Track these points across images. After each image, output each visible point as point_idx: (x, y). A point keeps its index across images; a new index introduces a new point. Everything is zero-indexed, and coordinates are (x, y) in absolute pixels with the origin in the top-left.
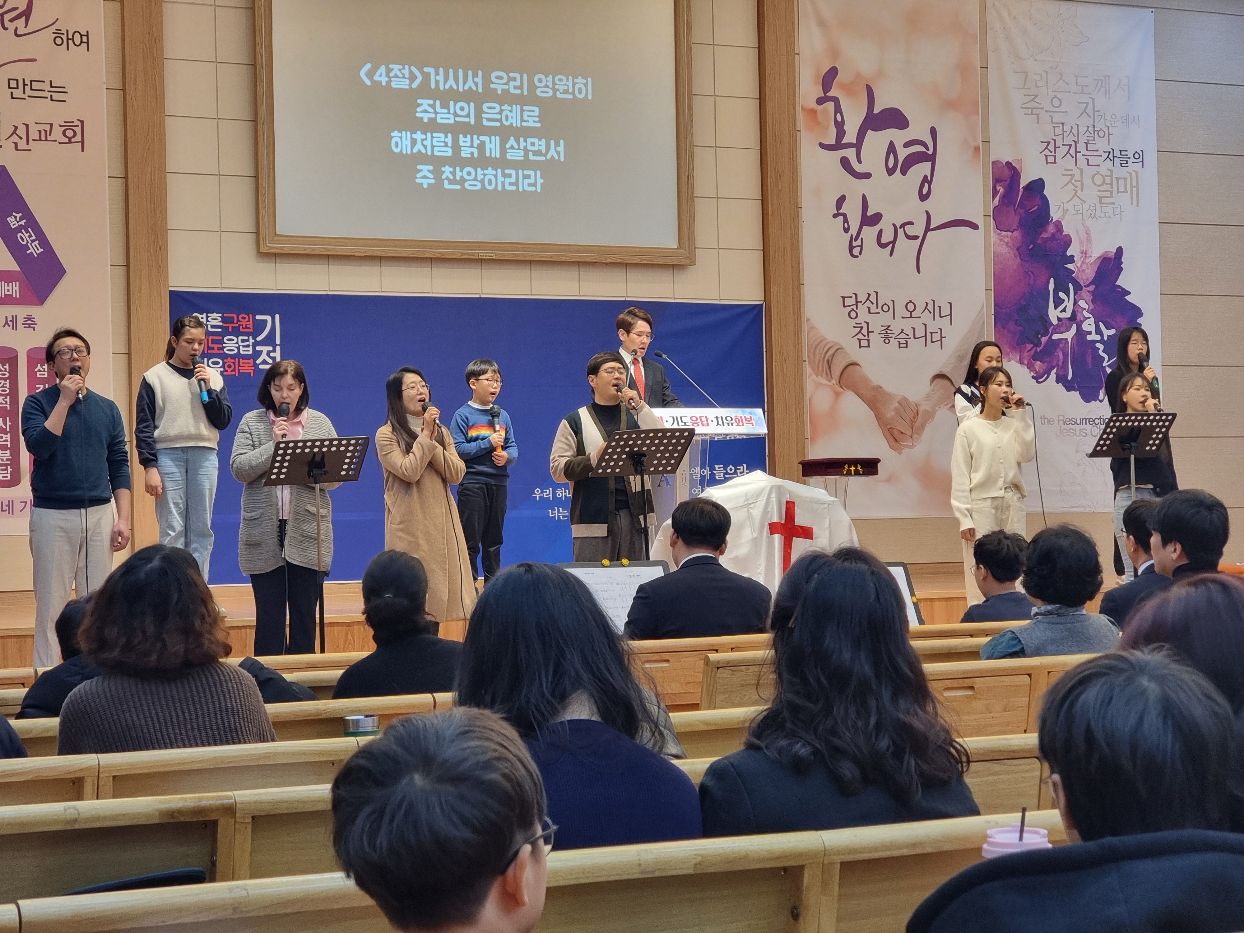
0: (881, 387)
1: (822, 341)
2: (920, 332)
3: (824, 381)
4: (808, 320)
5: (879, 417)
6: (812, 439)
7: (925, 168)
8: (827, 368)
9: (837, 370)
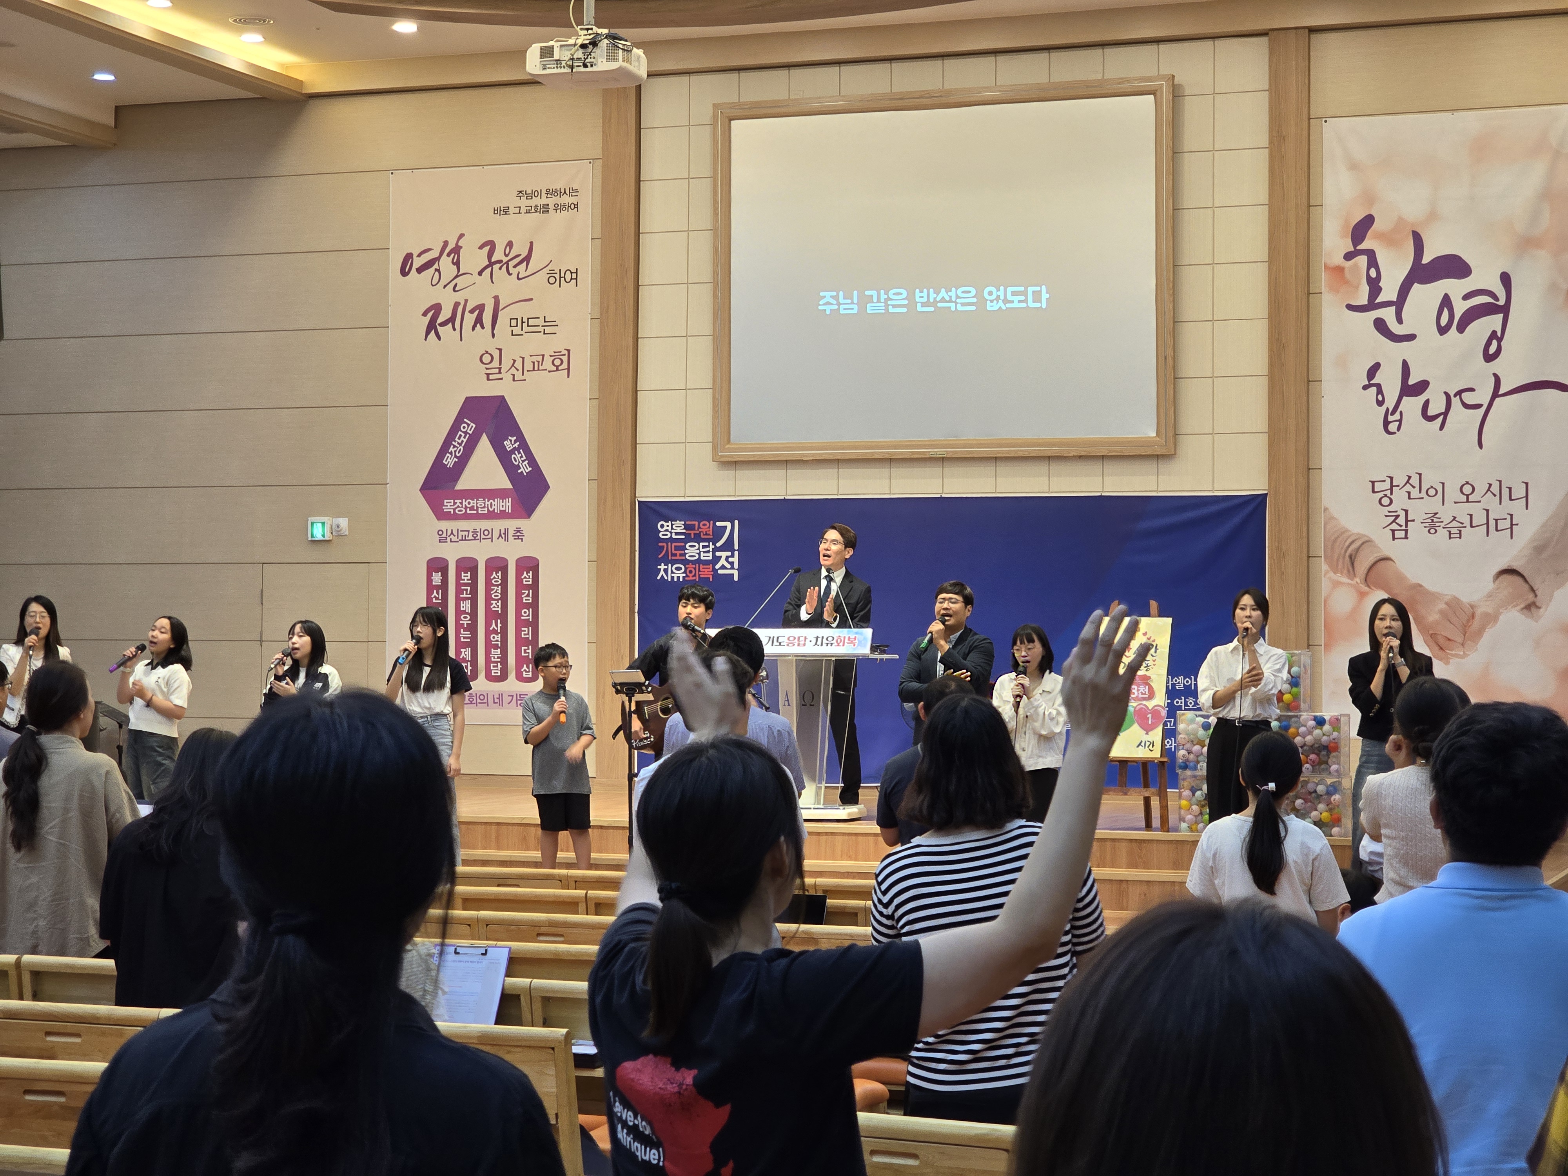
0: (1421, 586)
1: (1343, 533)
2: (1480, 519)
3: (1345, 580)
4: (1326, 509)
5: (1418, 620)
6: (1328, 647)
7: (1494, 322)
8: (1349, 564)
9: (1362, 567)
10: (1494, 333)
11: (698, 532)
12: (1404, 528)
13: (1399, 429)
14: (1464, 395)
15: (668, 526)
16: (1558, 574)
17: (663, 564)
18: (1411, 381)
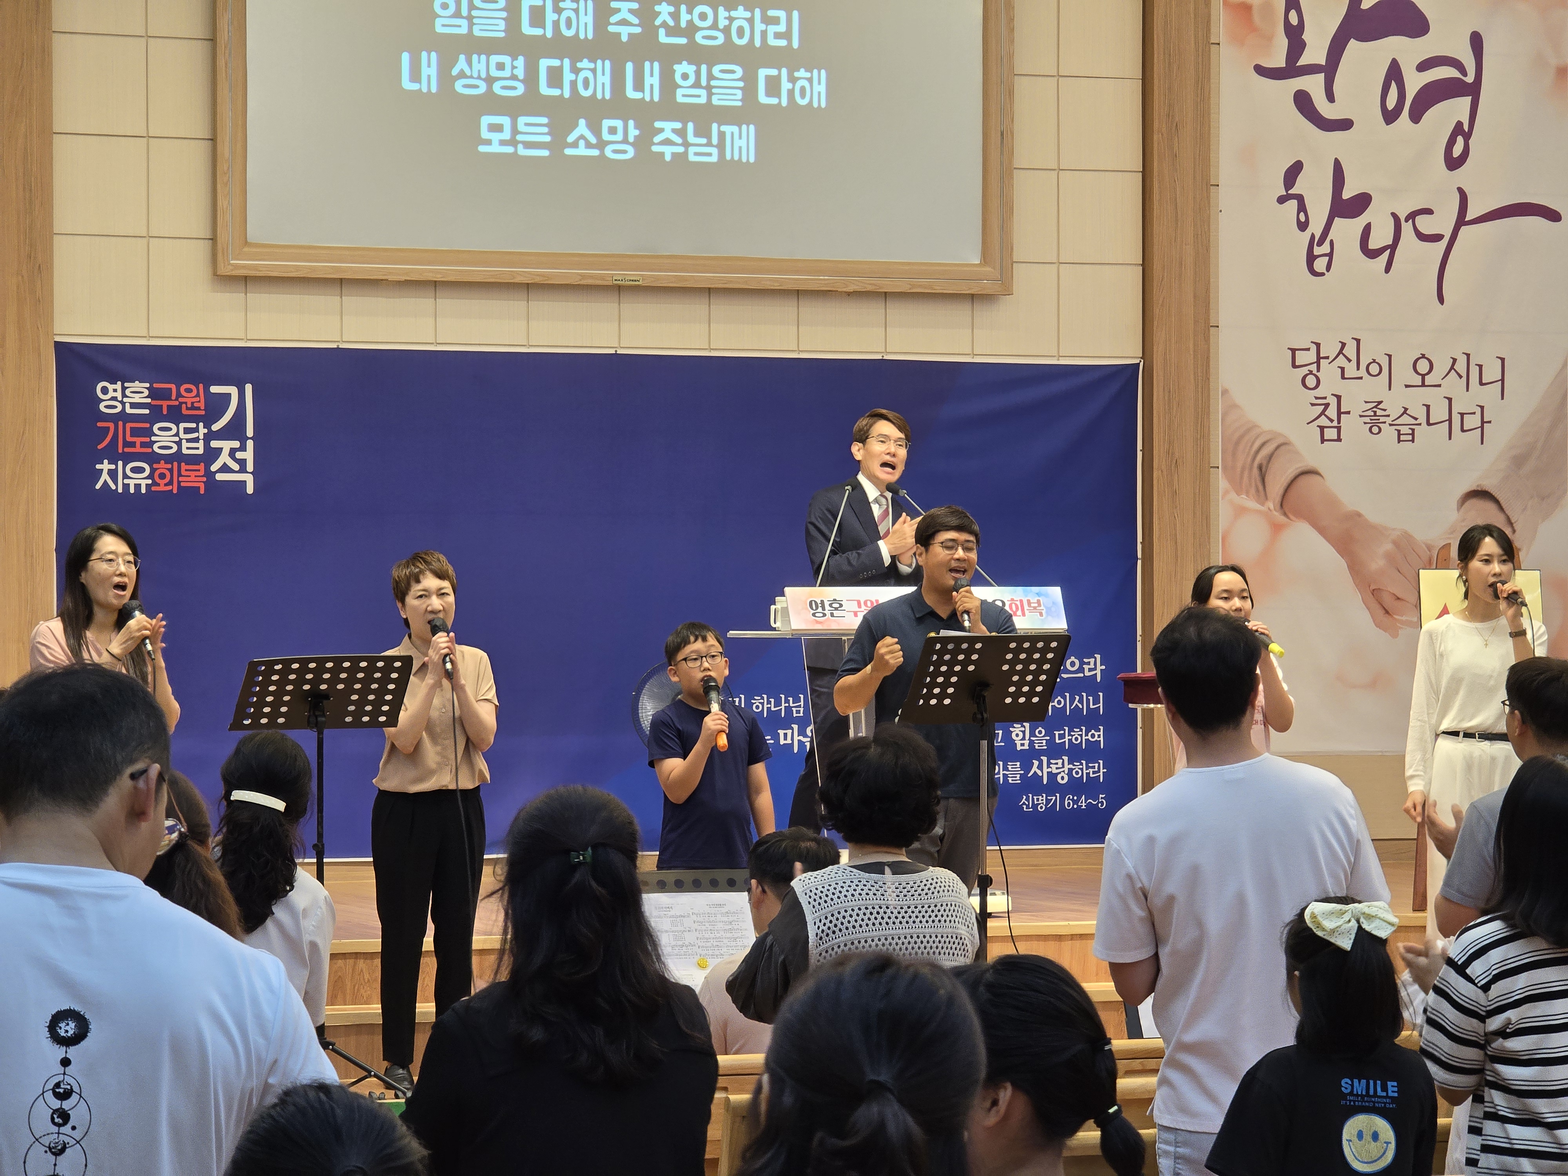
0: (1359, 515)
1: (1249, 430)
2: (1439, 413)
3: (1252, 504)
4: (1225, 392)
5: (1355, 568)
7: (1459, 108)
8: (1258, 478)
9: (1277, 483)
10: (1459, 124)
11: (177, 403)
12: (1335, 424)
13: (1328, 268)
14: (1419, 219)
15: (115, 390)
16: (1543, 499)
17: (106, 461)
18: (1347, 194)
